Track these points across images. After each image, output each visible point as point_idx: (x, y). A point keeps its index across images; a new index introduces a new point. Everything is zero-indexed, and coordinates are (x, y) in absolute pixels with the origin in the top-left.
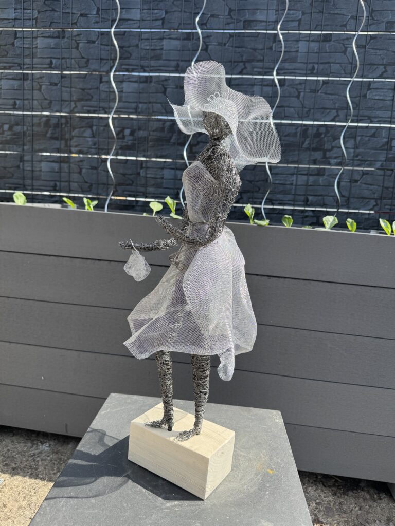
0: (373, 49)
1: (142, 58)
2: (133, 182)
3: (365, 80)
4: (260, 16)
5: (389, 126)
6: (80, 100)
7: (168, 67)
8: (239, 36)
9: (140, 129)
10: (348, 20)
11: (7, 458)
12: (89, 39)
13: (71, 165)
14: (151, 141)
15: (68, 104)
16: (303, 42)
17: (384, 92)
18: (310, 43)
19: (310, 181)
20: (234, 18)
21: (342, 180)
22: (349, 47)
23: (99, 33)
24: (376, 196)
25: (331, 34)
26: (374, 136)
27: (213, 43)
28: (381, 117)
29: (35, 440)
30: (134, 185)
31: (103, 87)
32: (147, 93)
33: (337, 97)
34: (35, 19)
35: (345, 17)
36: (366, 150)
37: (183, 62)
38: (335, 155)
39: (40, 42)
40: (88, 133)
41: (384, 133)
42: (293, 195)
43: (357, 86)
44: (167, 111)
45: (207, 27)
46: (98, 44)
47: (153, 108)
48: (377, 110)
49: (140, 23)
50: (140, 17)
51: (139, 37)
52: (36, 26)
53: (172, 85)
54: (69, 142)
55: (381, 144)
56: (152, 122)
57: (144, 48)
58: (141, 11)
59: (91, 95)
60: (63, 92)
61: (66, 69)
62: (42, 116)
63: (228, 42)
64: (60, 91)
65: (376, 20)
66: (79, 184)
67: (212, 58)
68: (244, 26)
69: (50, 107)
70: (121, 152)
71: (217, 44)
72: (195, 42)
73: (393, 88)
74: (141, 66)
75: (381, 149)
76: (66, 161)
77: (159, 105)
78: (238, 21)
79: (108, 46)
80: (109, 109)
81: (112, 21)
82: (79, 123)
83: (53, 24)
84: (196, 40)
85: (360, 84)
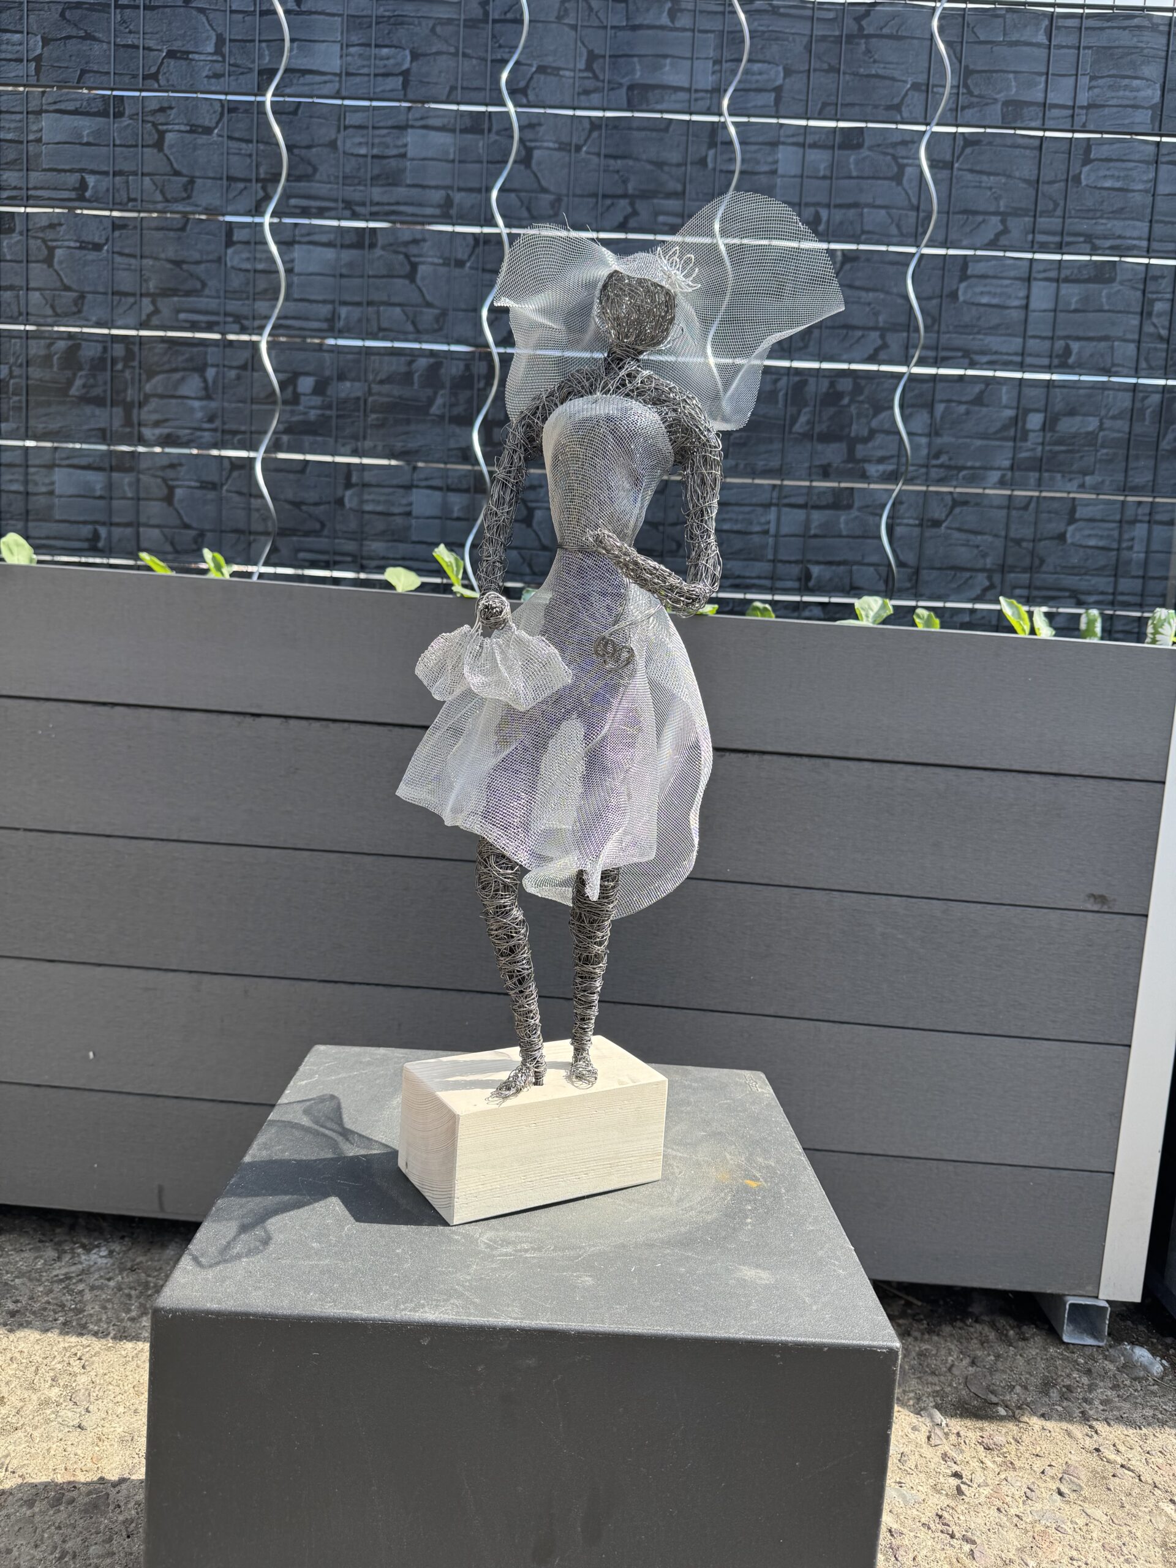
0: (971, 171)
1: (346, 180)
2: (323, 525)
3: (952, 252)
4: (672, 75)
5: (1018, 375)
6: (167, 292)
7: (420, 205)
8: (615, 127)
9: (341, 377)
10: (906, 94)
12: (193, 122)
13: (141, 476)
14: (372, 411)
15: (135, 303)
16: (789, 148)
17: (1001, 286)
18: (808, 151)
19: (814, 524)
20: (601, 77)
21: (898, 520)
22: (908, 165)
23: (222, 106)
24: (989, 562)
25: (861, 129)
26: (979, 401)
27: (546, 144)
28: (996, 353)
30: (326, 532)
31: (235, 258)
32: (362, 276)
33: (882, 296)
34: (34, 59)
35: (896, 84)
36: (961, 441)
37: (463, 194)
38: (880, 453)
39: (49, 127)
40: (192, 385)
41: (1005, 396)
42: (769, 561)
43: (933, 269)
44: (420, 327)
45: (528, 101)
46: (219, 136)
47: (379, 320)
48: (985, 334)
49: (340, 82)
50: (341, 66)
51: (339, 120)
52: (38, 80)
53: (436, 256)
54: (135, 411)
55: (999, 425)
56: (377, 357)
57: (352, 151)
58: (342, 48)
59: (198, 278)
60: (118, 269)
61: (127, 204)
62: (55, 336)
63: (586, 141)
64: (110, 267)
65: (976, 96)
66: (166, 530)
67: (544, 183)
68: (629, 101)
69: (80, 311)
70: (289, 442)
71: (556, 146)
72: (497, 138)
73: (1027, 275)
74: (343, 201)
75: (999, 436)
76: (128, 465)
77: (398, 310)
78: (614, 86)
79: (249, 141)
80: (254, 318)
81: (260, 73)
82: (165, 359)
83: (87, 75)
84: (498, 133)
85: (941, 265)
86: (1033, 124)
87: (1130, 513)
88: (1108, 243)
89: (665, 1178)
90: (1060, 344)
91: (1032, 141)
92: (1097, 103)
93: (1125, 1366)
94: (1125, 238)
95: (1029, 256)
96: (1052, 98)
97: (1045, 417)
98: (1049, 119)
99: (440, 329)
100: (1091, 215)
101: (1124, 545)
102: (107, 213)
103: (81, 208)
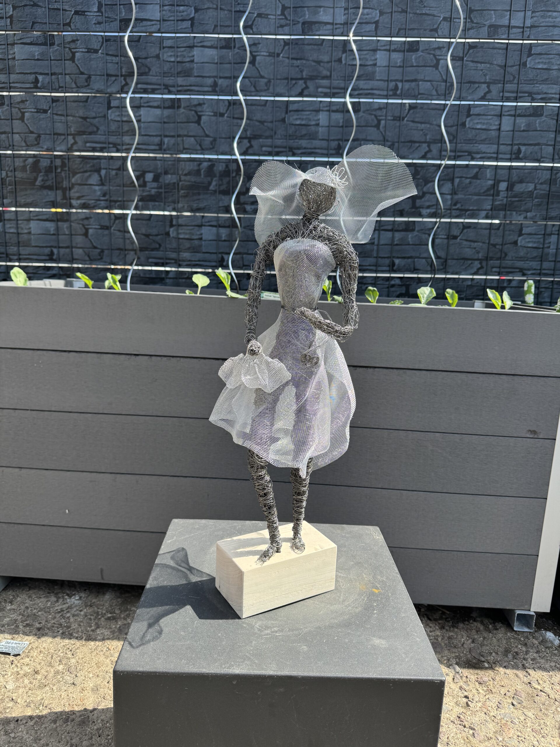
0: (473, 61)
1: (165, 74)
2: (160, 245)
3: (463, 103)
4: (324, 16)
5: (495, 163)
6: (81, 133)
7: (201, 86)
8: (296, 44)
9: (166, 173)
10: (440, 23)
11: (28, 616)
12: (89, 47)
13: (72, 224)
14: (182, 189)
15: (65, 139)
16: (382, 52)
17: (487, 119)
18: (392, 53)
19: (396, 239)
20: (289, 19)
21: (437, 237)
22: (441, 59)
23: (103, 38)
24: (480, 256)
25: (418, 41)
26: (476, 177)
27: (262, 53)
28: (484, 153)
29: (59, 592)
30: (161, 249)
31: (112, 115)
32: (174, 123)
33: (428, 126)
34: (9, 17)
35: (435, 18)
36: (467, 197)
37: (222, 80)
38: (428, 204)
39: (18, 51)
40: (94, 179)
41: (489, 174)
42: (375, 257)
43: (454, 111)
44: (204, 147)
45: (253, 32)
46: (102, 53)
47: (183, 144)
48: (479, 144)
49: (160, 24)
50: (160, 16)
51: (160, 44)
52: (12, 28)
53: (210, 112)
54: (68, 192)
55: (485, 188)
56: (183, 163)
57: (166, 60)
58: (160, 7)
59: (95, 126)
60: (56, 122)
61: (58, 89)
62: (27, 156)
63: (282, 51)
64: (52, 121)
65: (475, 23)
66: (85, 250)
67: (262, 73)
68: (303, 31)
69: (38, 144)
70: (142, 205)
71: (268, 54)
72: (239, 51)
73: (499, 114)
74: (164, 85)
75: (485, 194)
76: (65, 218)
77: (192, 139)
78: (295, 23)
79: (117, 56)
80: (123, 145)
81: (121, 21)
82: (81, 166)
83: (36, 25)
84: (239, 48)
85: (458, 109)
86: (503, 37)
87: (548, 231)
88: (540, 96)
89: (336, 588)
90: (516, 147)
91: (502, 45)
92: (535, 25)
93: (542, 641)
94: (548, 94)
95: (501, 104)
96: (513, 23)
97: (508, 184)
98: (511, 34)
99: (213, 148)
100: (531, 82)
101: (546, 246)
102: (49, 94)
103: (36, 92)
